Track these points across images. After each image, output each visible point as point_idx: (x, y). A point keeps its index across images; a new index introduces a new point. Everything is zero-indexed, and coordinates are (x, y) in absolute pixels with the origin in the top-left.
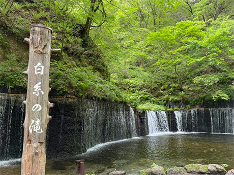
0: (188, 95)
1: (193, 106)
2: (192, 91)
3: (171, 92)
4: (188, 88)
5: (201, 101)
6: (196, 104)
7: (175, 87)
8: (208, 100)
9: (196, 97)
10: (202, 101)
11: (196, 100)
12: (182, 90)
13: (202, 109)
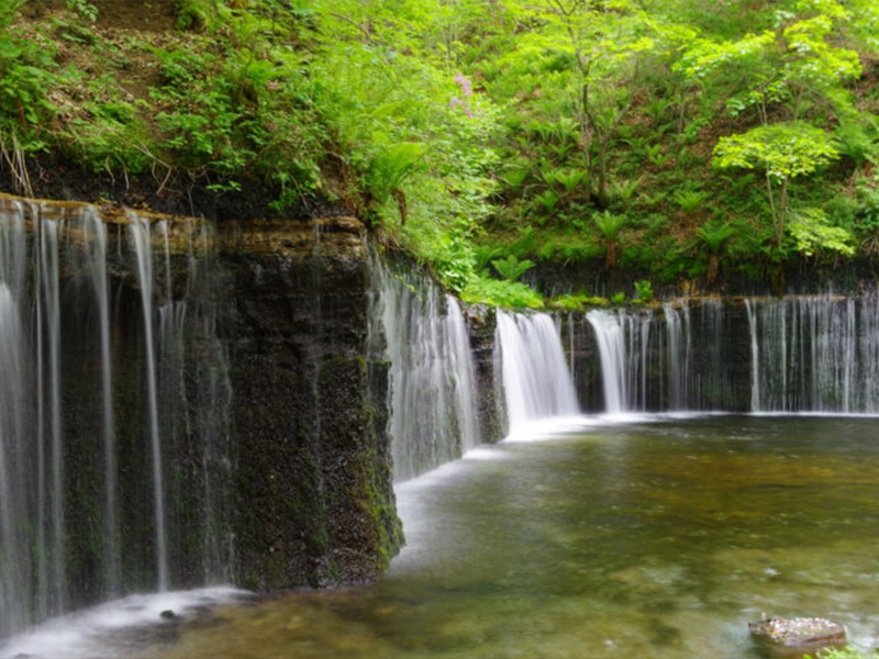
0: (637, 228)
1: (667, 286)
2: (655, 209)
3: (543, 210)
4: (635, 194)
5: (706, 262)
6: (685, 275)
7: (560, 187)
8: (741, 254)
9: (680, 243)
10: (715, 262)
11: (682, 258)
12: (599, 203)
13: (714, 301)
